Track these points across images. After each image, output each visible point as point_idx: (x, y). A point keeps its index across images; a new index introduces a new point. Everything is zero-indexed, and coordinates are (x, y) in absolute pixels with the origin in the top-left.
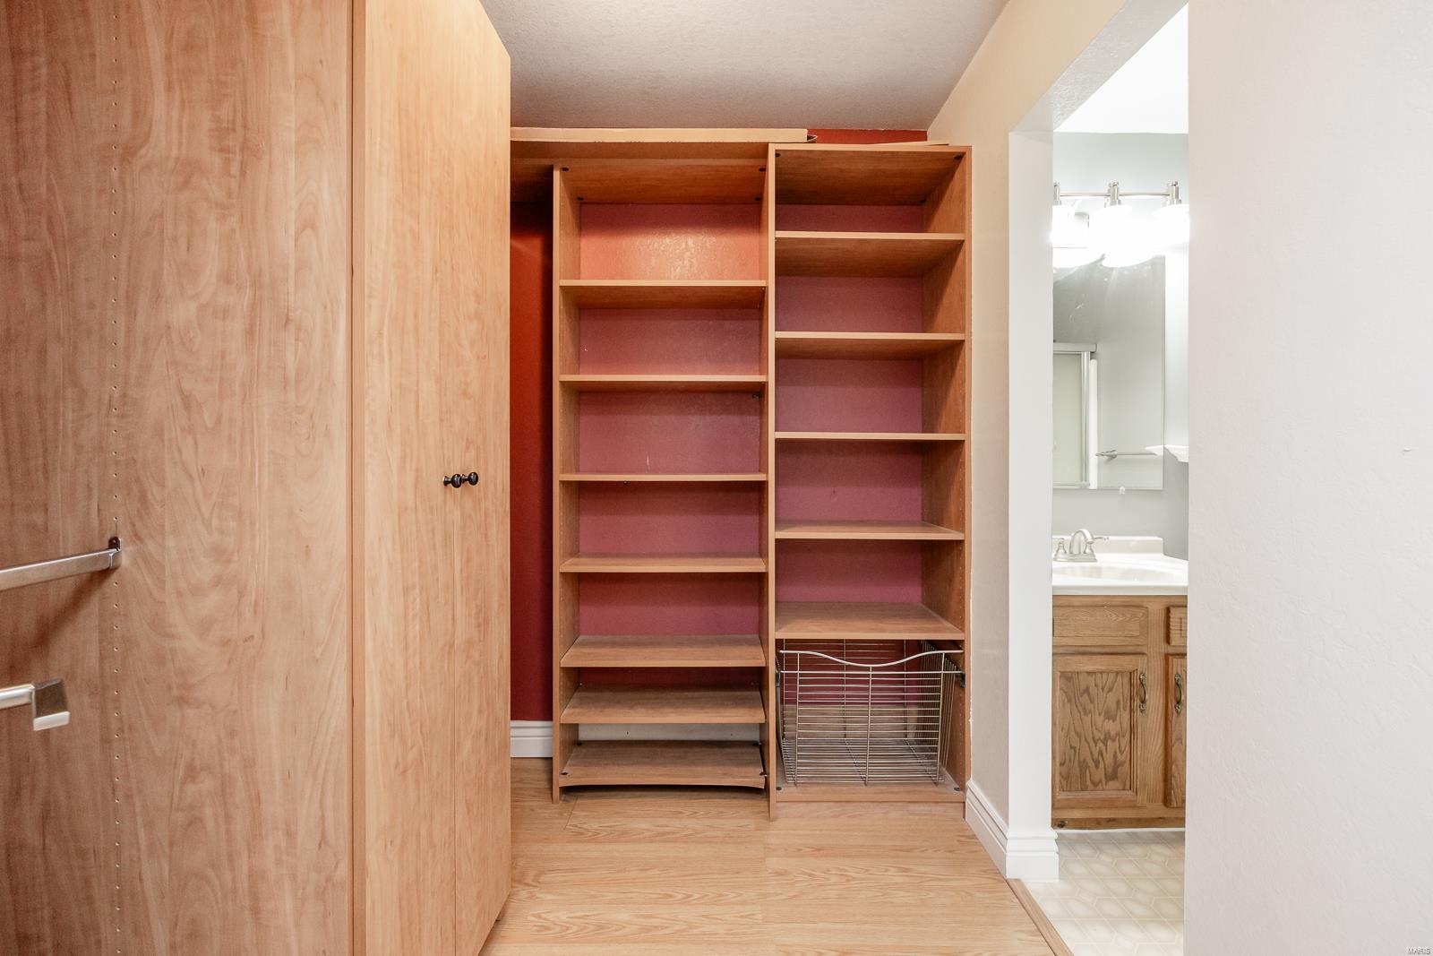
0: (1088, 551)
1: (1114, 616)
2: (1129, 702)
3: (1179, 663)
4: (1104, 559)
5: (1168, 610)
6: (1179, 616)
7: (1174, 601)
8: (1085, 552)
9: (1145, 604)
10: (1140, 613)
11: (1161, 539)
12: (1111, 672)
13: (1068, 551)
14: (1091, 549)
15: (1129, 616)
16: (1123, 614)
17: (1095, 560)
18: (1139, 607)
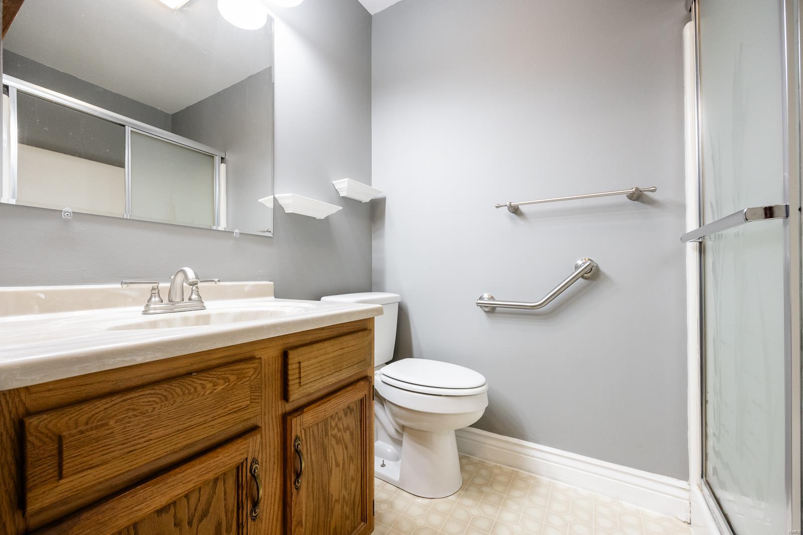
0: (194, 297)
1: (209, 385)
2: (235, 514)
3: (299, 422)
4: (212, 306)
5: (285, 355)
6: (297, 360)
7: (292, 341)
8: (190, 299)
9: (257, 354)
10: (249, 369)
11: (272, 283)
12: (206, 483)
13: (166, 300)
14: (198, 295)
15: (233, 378)
16: (223, 379)
17: (204, 308)
18: (252, 359)
